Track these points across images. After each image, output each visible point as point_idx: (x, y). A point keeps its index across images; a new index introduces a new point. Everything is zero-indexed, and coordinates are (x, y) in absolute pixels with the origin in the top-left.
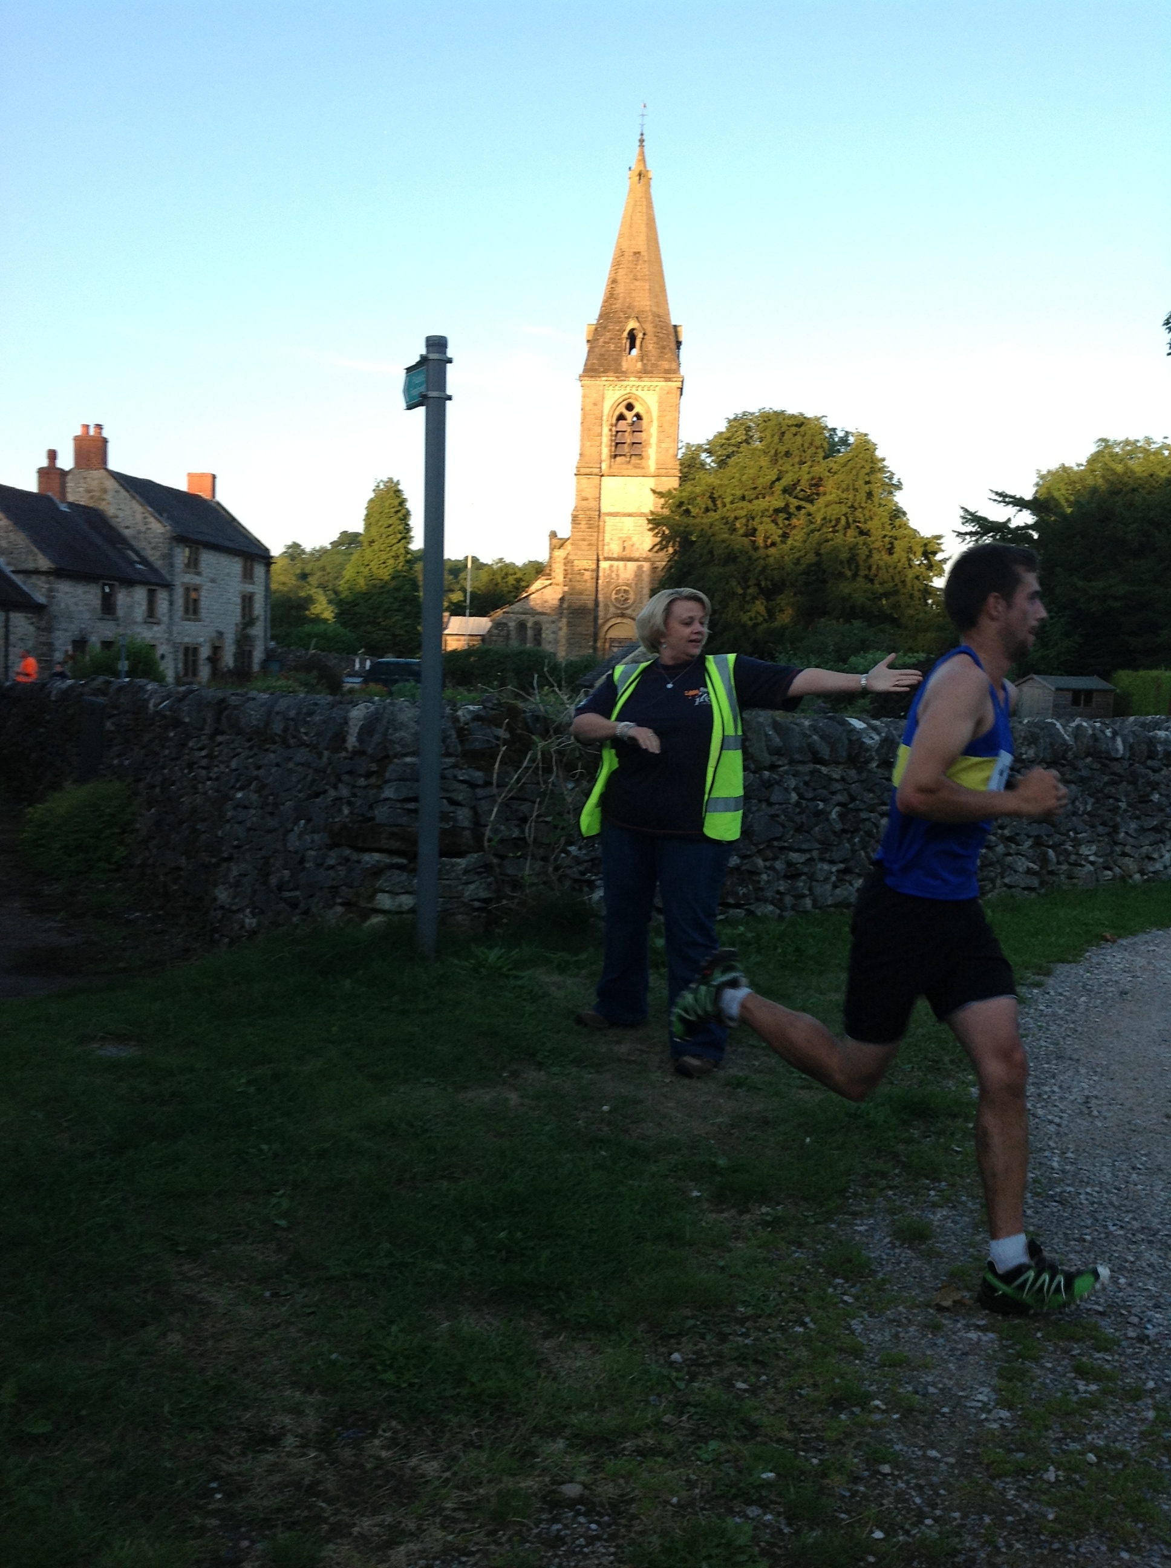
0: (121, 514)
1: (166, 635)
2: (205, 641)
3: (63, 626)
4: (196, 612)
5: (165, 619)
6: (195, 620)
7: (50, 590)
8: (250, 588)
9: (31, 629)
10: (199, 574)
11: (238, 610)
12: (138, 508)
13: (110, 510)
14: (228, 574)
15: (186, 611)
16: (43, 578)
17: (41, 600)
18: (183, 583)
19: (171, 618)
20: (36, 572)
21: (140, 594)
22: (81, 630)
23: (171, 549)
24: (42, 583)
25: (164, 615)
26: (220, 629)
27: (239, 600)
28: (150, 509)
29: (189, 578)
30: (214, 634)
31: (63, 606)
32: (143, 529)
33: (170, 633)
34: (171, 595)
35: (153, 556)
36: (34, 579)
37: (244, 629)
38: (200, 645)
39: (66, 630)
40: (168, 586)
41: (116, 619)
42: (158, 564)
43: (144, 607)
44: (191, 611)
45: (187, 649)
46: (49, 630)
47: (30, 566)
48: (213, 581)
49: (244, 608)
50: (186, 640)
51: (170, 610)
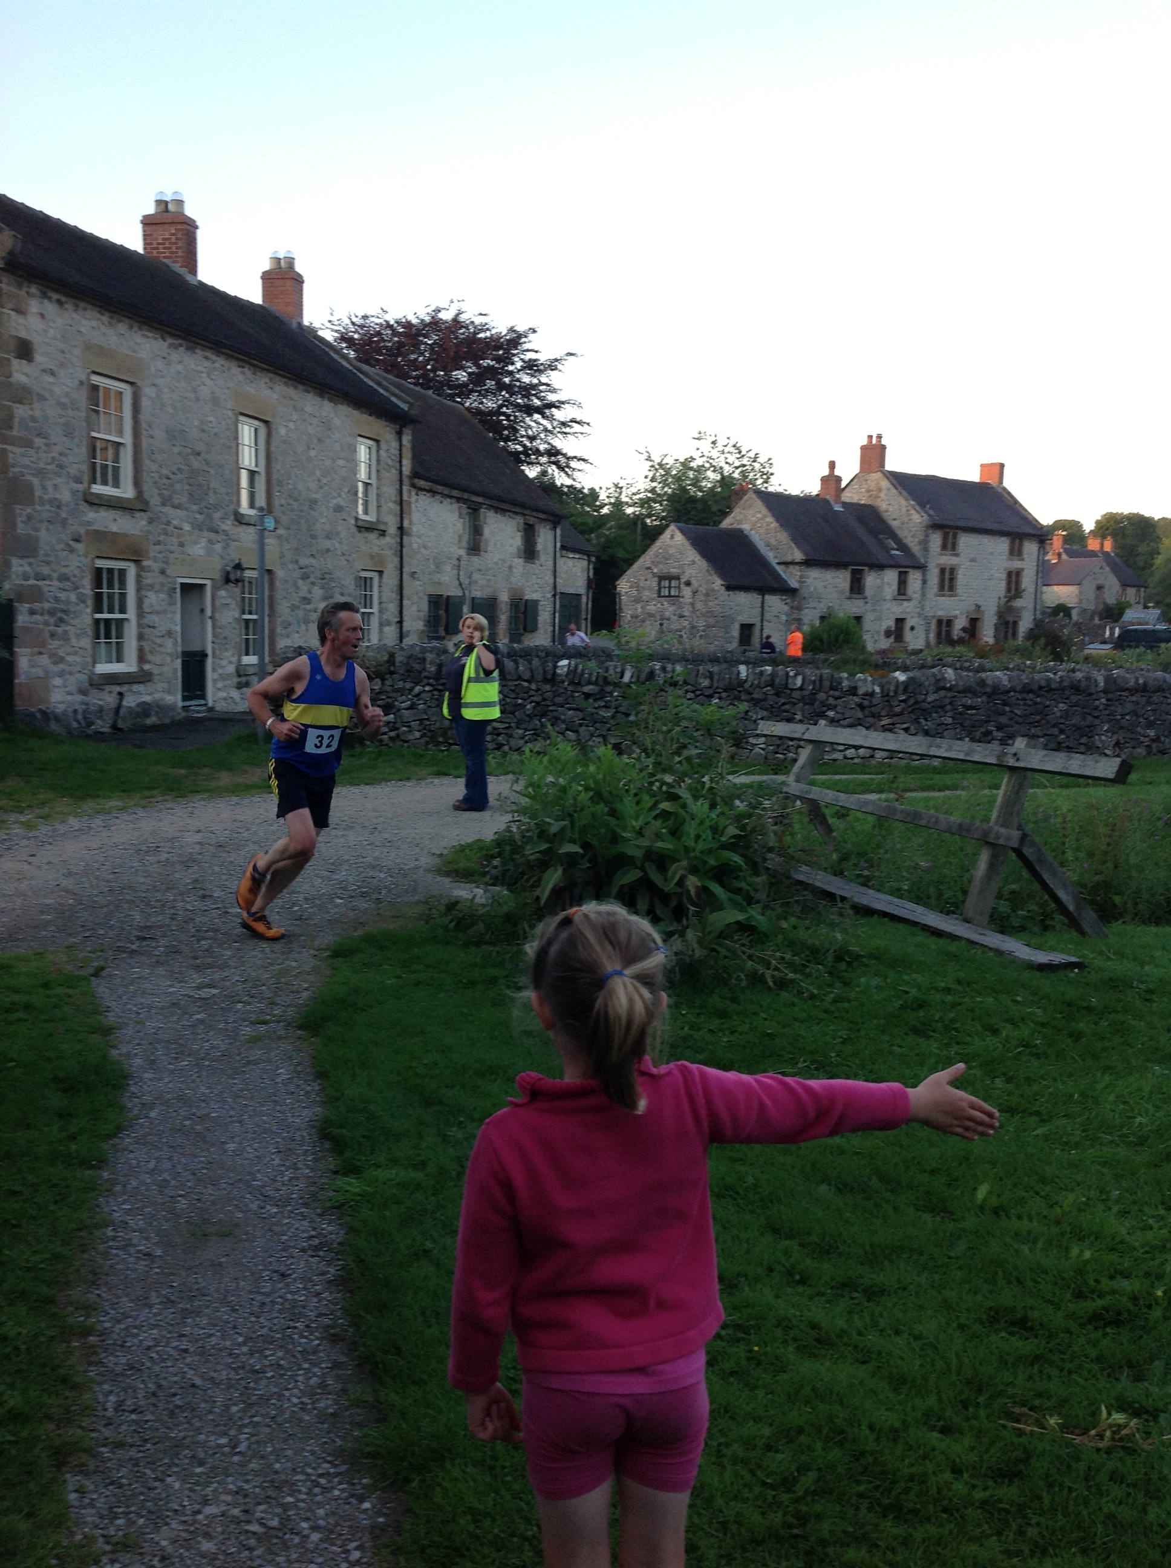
0: (891, 509)
1: (918, 610)
2: (961, 614)
3: (812, 605)
4: (952, 588)
5: (917, 596)
6: (950, 596)
7: (801, 577)
8: (1017, 564)
9: (786, 608)
10: (957, 555)
11: (1003, 585)
12: (903, 502)
13: (883, 505)
14: (992, 553)
15: (942, 588)
16: (797, 567)
17: (794, 584)
18: (938, 565)
19: (923, 595)
20: (793, 563)
21: (891, 577)
22: (829, 607)
23: (927, 536)
24: (796, 571)
25: (915, 593)
26: (980, 604)
27: (1004, 576)
28: (912, 503)
29: (947, 560)
30: (974, 607)
31: (812, 589)
32: (906, 519)
33: (922, 608)
34: (924, 575)
35: (913, 544)
36: (791, 568)
37: (1008, 602)
38: (956, 617)
39: (815, 608)
40: (922, 567)
41: (865, 598)
42: (916, 549)
43: (895, 586)
44: (946, 587)
45: (940, 622)
46: (799, 609)
47: (789, 559)
48: (972, 560)
49: (1009, 583)
50: (940, 613)
51: (923, 588)
